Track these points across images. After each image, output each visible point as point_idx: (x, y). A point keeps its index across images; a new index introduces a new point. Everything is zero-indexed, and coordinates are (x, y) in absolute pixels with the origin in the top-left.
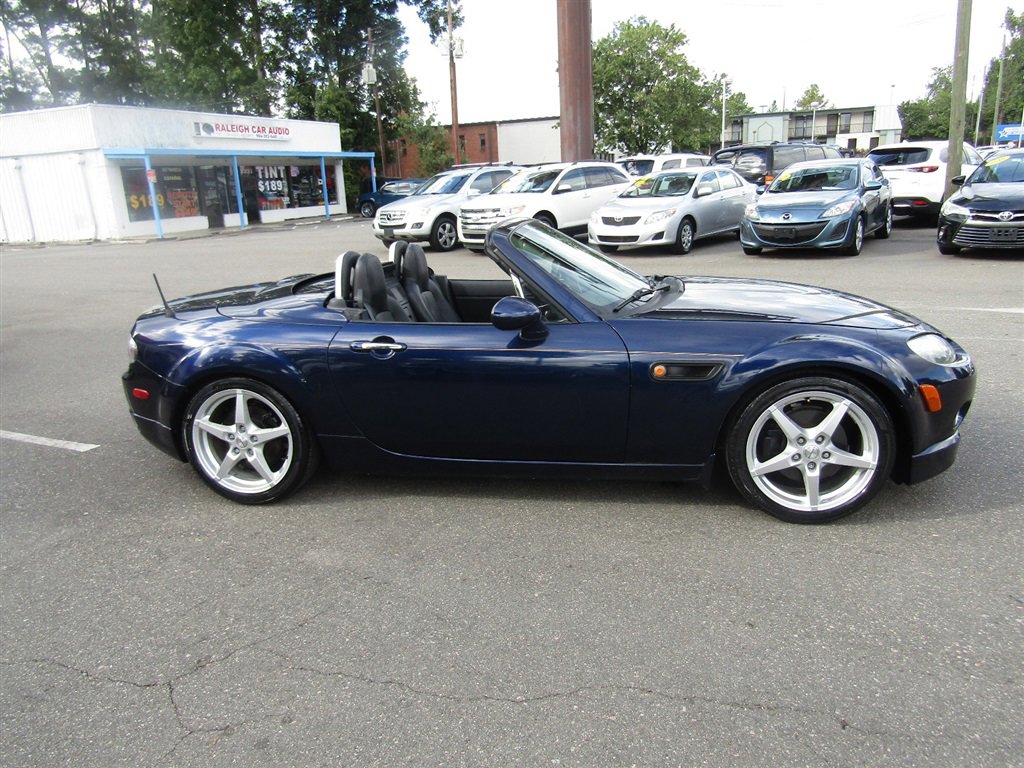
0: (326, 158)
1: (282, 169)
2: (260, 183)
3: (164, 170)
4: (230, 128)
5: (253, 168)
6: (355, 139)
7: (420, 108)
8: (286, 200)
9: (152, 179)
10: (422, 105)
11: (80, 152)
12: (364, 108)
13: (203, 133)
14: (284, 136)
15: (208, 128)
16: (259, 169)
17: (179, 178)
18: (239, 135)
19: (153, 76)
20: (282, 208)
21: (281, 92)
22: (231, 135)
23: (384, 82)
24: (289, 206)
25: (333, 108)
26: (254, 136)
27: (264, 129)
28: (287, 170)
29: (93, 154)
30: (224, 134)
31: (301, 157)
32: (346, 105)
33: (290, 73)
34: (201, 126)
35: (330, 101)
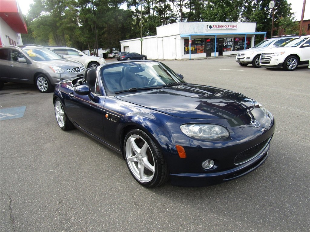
0: (247, 35)
1: (233, 38)
2: (224, 43)
3: (196, 40)
4: (217, 27)
5: (223, 38)
6: (263, 28)
7: (291, 15)
8: (232, 48)
9: (190, 43)
10: (292, 14)
11: (175, 35)
12: (269, 17)
13: (209, 29)
14: (235, 28)
15: (211, 27)
16: (225, 39)
17: (200, 42)
18: (220, 28)
19: (204, 12)
20: (230, 51)
21: (241, 14)
22: (218, 28)
23: (279, 7)
24: (233, 50)
25: (256, 18)
26: (225, 28)
27: (228, 26)
28: (235, 39)
29: (178, 36)
30: (215, 28)
31: (239, 35)
32: (261, 16)
33: (245, 7)
34: (209, 26)
35: (256, 15)
